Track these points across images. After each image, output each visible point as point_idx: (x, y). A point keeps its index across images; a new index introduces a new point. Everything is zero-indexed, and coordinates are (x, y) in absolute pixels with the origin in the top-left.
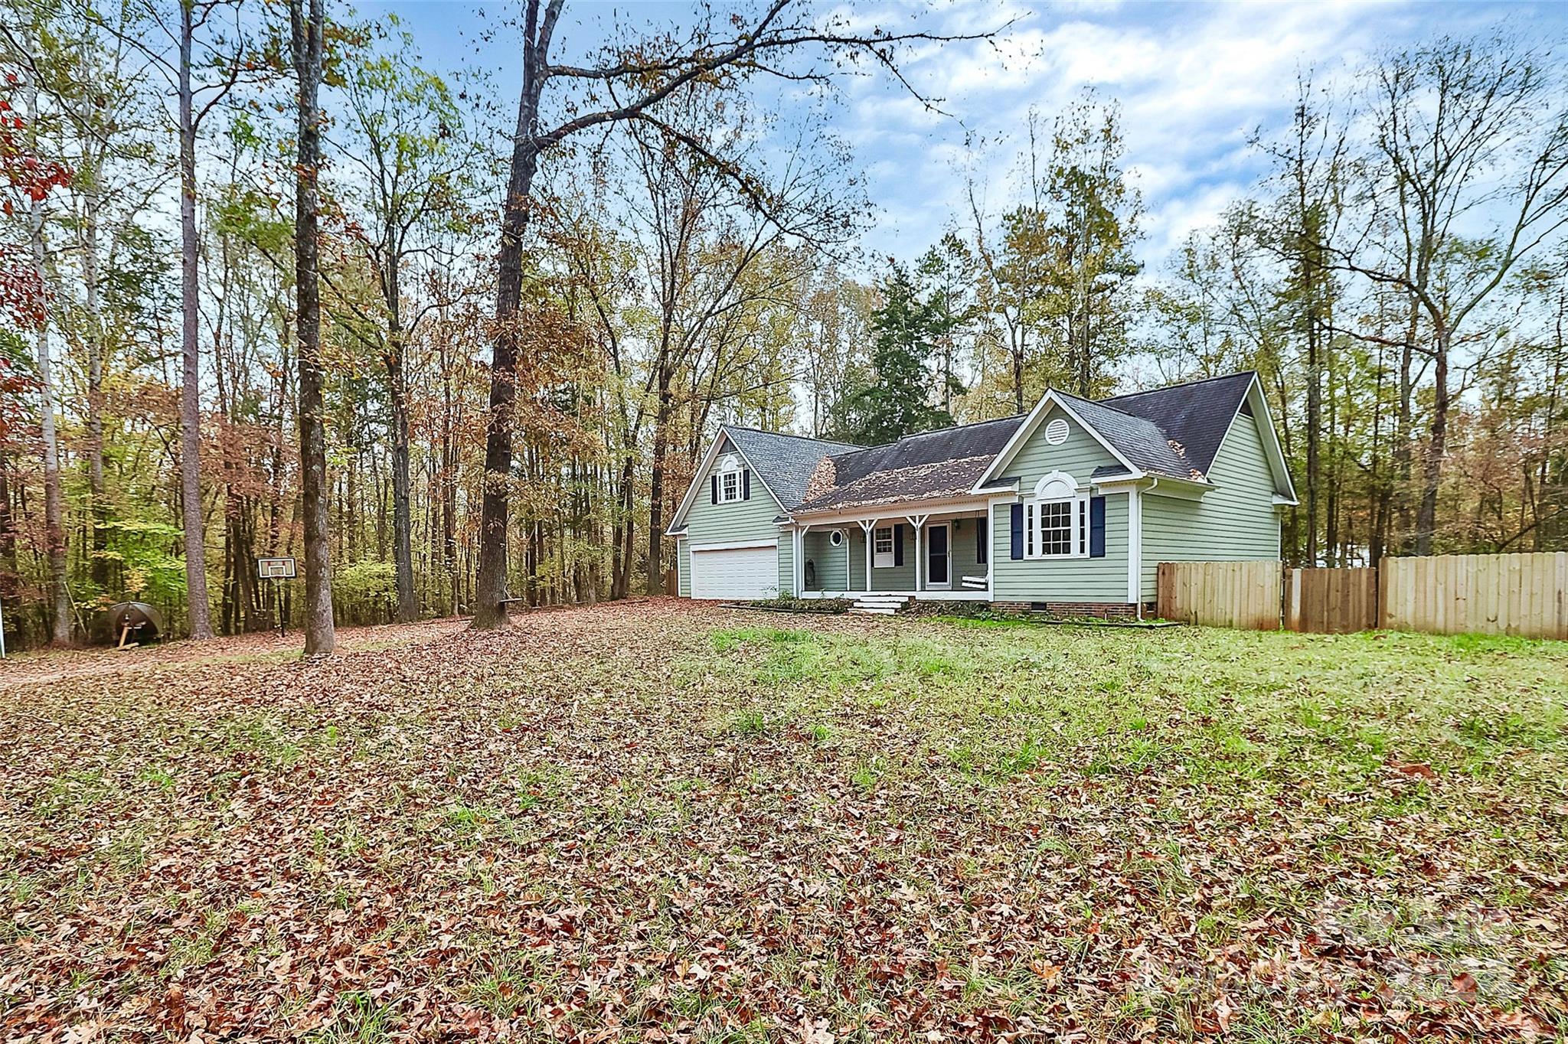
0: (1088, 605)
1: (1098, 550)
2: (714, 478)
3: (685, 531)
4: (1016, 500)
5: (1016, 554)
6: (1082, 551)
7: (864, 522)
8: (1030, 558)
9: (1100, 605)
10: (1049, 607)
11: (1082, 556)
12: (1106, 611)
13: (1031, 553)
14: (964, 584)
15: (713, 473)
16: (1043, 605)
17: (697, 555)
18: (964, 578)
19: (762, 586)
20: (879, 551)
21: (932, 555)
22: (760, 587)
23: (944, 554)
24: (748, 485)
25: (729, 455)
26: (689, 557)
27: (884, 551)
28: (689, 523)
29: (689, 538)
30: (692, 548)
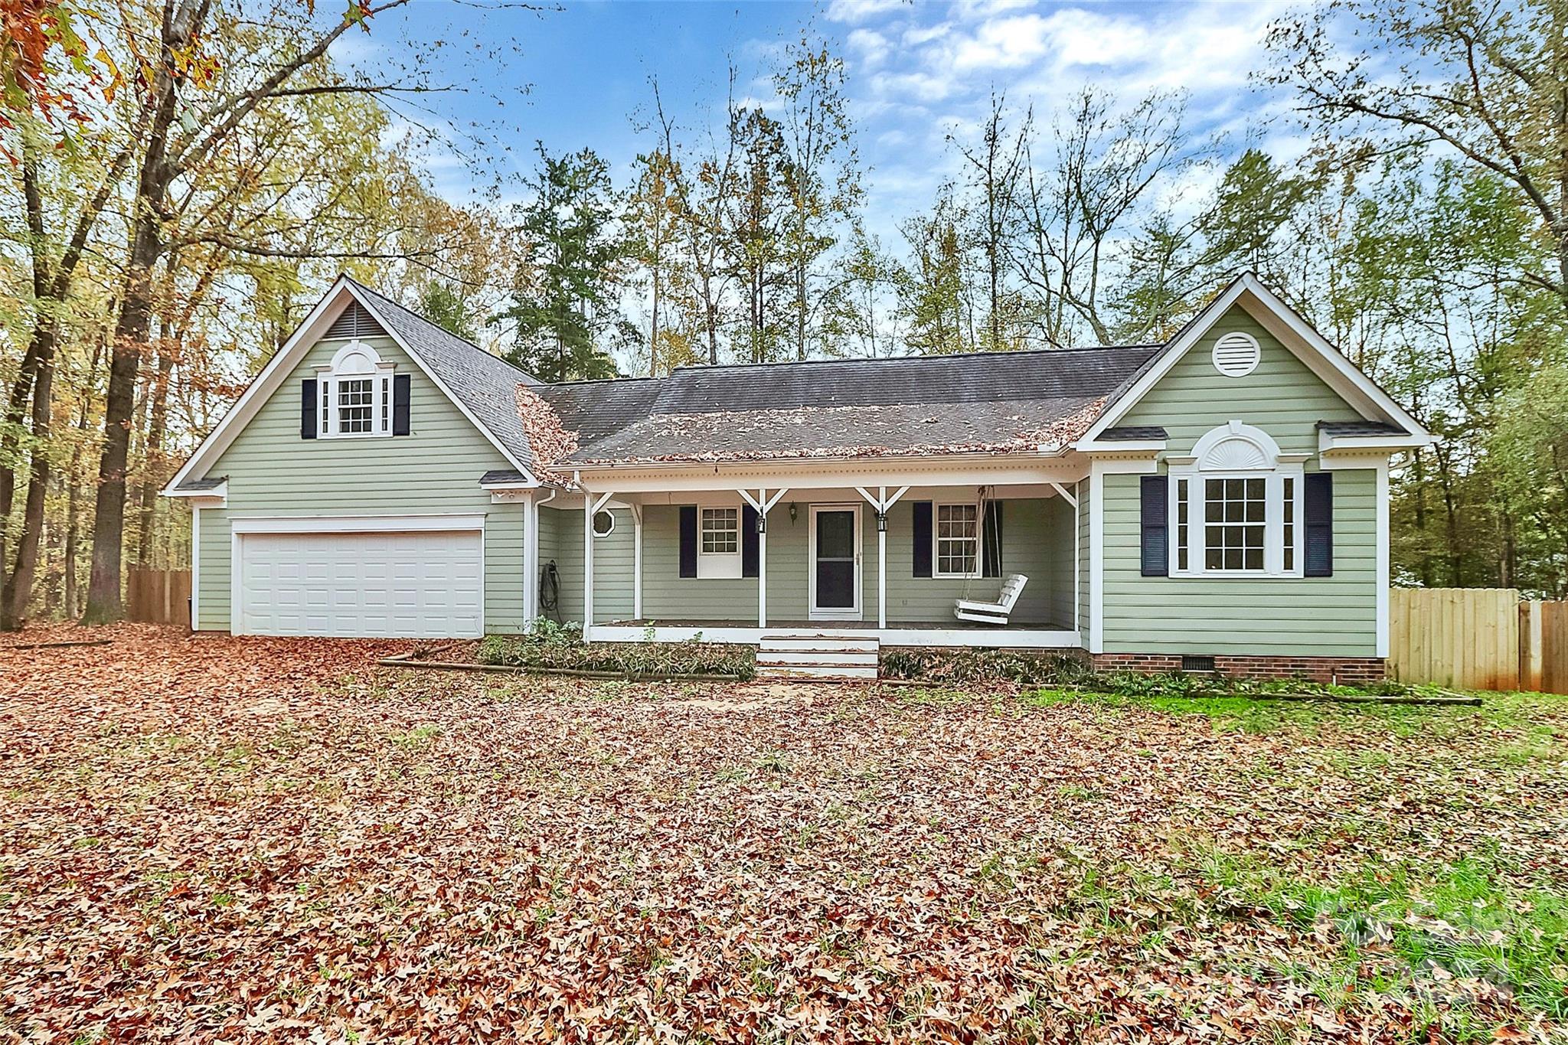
0: (1298, 663)
1: (1320, 564)
2: (309, 387)
3: (220, 490)
4: (1151, 468)
5: (1153, 566)
6: (1288, 565)
7: (755, 494)
8: (1183, 574)
9: (1322, 660)
10: (1220, 664)
11: (1288, 574)
12: (1333, 671)
13: (1183, 565)
14: (962, 616)
15: (307, 374)
16: (1207, 661)
17: (248, 542)
18: (963, 605)
19: (435, 610)
20: (707, 549)
21: (821, 559)
22: (428, 610)
23: (850, 559)
24: (403, 407)
25: (356, 342)
26: (228, 546)
27: (720, 549)
28: (230, 474)
29: (231, 505)
30: (237, 527)
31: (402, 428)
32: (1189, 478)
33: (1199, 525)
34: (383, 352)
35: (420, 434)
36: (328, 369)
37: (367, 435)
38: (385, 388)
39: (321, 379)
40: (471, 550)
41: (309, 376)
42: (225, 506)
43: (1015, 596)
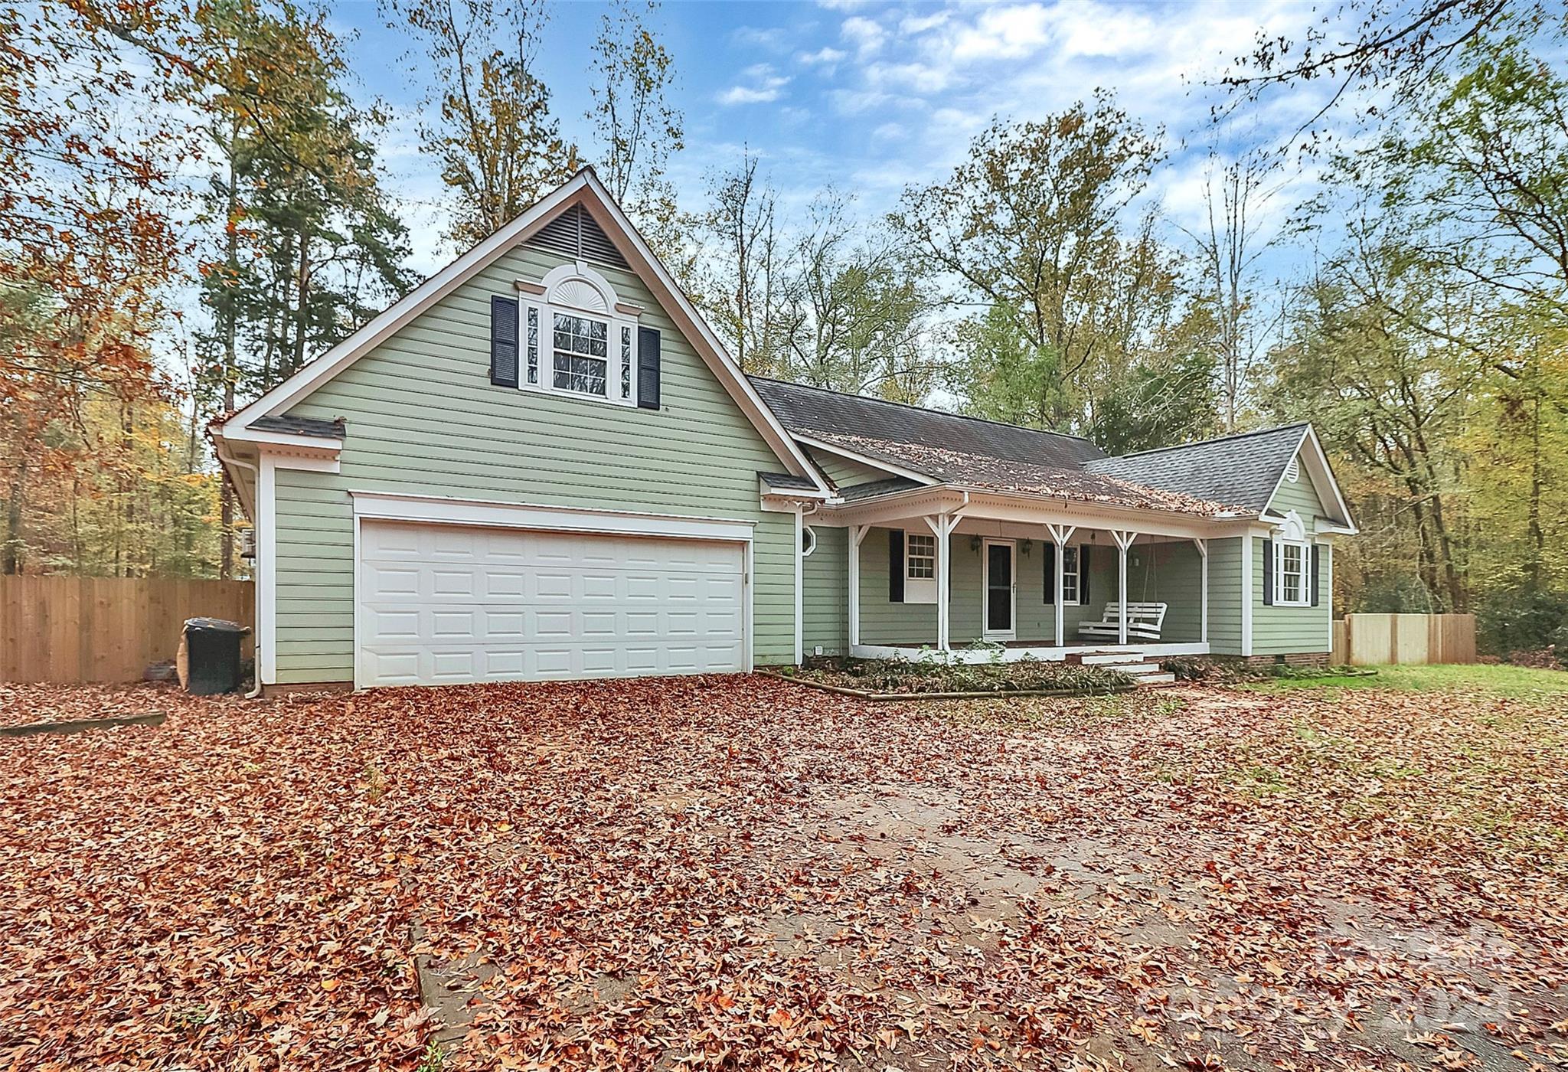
0: (1308, 656)
2: (505, 309)
4: (1268, 536)
5: (1268, 601)
6: (1307, 598)
8: (1278, 604)
9: (1314, 655)
10: (1286, 659)
11: (1307, 605)
12: (1317, 661)
13: (1277, 598)
15: (501, 289)
16: (1282, 658)
19: (683, 639)
20: (911, 575)
21: (992, 587)
22: (675, 639)
23: (1007, 588)
24: (650, 371)
25: (582, 266)
26: (344, 538)
27: (920, 575)
28: (349, 416)
29: (350, 470)
30: (365, 507)
31: (650, 401)
32: (1278, 542)
33: (1282, 572)
34: (625, 290)
35: (672, 411)
36: (540, 290)
37: (600, 399)
38: (625, 341)
39: (526, 302)
40: (727, 563)
41: (505, 291)
42: (336, 468)
43: (1161, 617)
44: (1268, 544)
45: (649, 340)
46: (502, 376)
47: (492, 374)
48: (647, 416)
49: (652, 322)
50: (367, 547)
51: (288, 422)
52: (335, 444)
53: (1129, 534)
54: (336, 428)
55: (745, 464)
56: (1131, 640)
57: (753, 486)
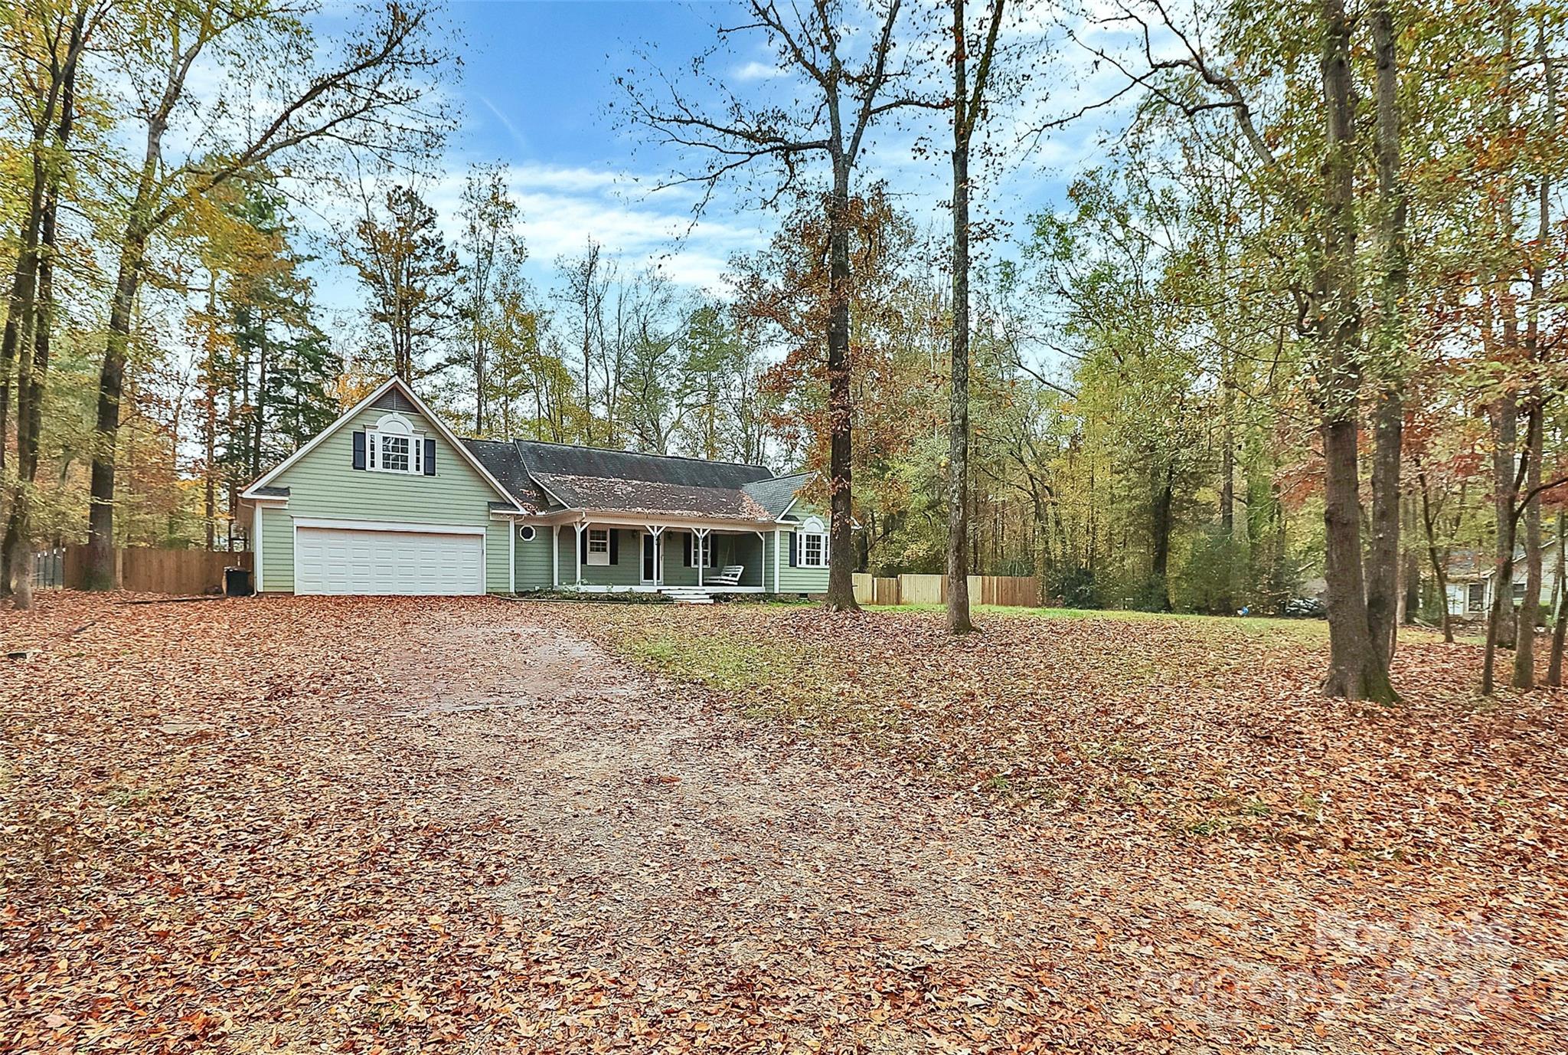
2: (360, 436)
3: (284, 497)
4: (793, 530)
5: (793, 564)
15: (357, 428)
16: (805, 595)
17: (301, 532)
20: (592, 550)
21: (645, 557)
22: (443, 579)
24: (430, 459)
25: (396, 414)
26: (290, 535)
27: (598, 550)
28: (291, 485)
29: (292, 507)
30: (297, 522)
31: (430, 471)
32: (802, 534)
33: (804, 550)
34: (417, 424)
35: (442, 476)
36: (376, 427)
37: (405, 472)
38: (418, 445)
39: (369, 433)
40: (473, 545)
41: (359, 429)
42: (286, 507)
43: (740, 574)
44: (793, 535)
45: (430, 445)
46: (358, 464)
47: (354, 464)
48: (429, 479)
49: (431, 436)
50: (298, 538)
51: (266, 490)
52: (286, 498)
53: (704, 531)
54: (286, 491)
55: (483, 499)
56: (704, 585)
57: (486, 509)
